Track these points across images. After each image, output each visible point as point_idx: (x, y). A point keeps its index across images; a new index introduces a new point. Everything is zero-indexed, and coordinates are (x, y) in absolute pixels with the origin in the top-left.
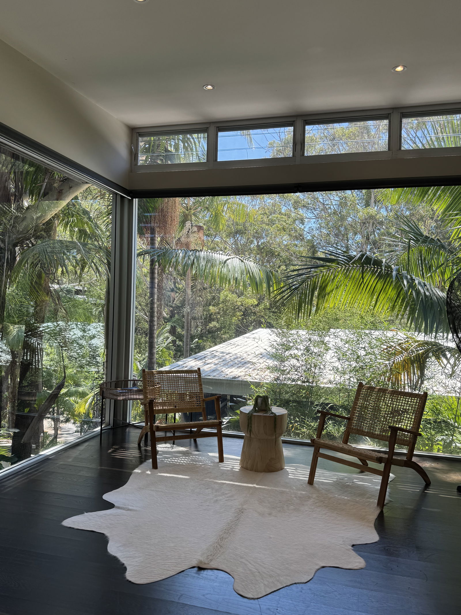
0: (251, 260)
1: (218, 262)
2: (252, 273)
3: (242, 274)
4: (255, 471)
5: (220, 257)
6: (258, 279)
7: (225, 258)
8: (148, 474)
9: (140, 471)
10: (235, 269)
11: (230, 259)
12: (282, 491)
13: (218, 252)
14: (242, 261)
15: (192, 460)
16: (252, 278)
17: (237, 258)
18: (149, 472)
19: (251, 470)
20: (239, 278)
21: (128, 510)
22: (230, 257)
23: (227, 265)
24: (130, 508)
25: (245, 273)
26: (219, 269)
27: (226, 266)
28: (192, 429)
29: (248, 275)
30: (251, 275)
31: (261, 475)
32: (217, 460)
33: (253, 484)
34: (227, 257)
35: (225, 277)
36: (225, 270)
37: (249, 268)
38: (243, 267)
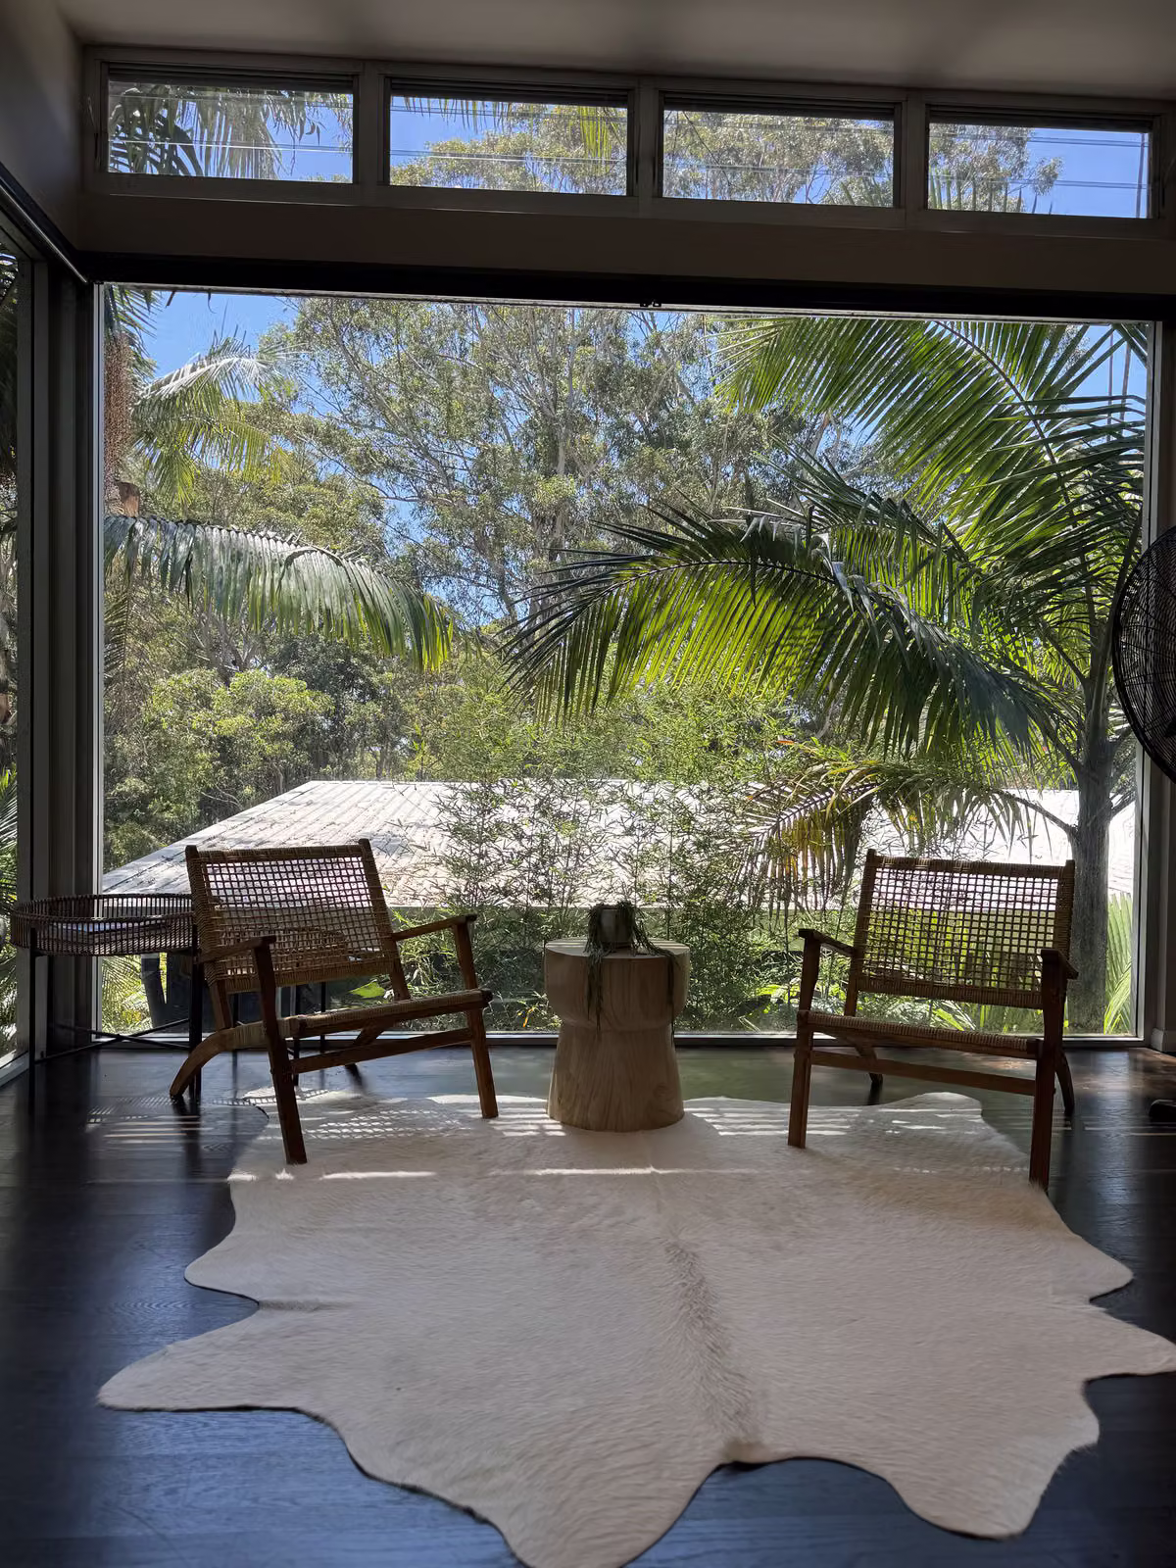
0: (362, 560)
1: (268, 563)
2: (373, 600)
3: (343, 599)
4: (616, 1131)
5: (269, 546)
6: (389, 617)
7: (285, 549)
8: (284, 1182)
9: (248, 1177)
10: (320, 585)
11: (303, 553)
12: (743, 1175)
13: (262, 534)
14: (338, 563)
15: (396, 1123)
16: (373, 615)
17: (323, 552)
18: (283, 1175)
19: (599, 1129)
20: (336, 610)
21: (316, 1309)
22: (299, 549)
23: (297, 571)
24: (322, 1299)
25: (350, 597)
26: (272, 580)
27: (293, 574)
28: (327, 1038)
29: (361, 603)
30: (369, 603)
31: (641, 1137)
32: (478, 1114)
33: (644, 1165)
34: (293, 549)
35: (295, 605)
36: (290, 585)
37: (360, 582)
38: (344, 579)
